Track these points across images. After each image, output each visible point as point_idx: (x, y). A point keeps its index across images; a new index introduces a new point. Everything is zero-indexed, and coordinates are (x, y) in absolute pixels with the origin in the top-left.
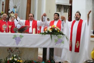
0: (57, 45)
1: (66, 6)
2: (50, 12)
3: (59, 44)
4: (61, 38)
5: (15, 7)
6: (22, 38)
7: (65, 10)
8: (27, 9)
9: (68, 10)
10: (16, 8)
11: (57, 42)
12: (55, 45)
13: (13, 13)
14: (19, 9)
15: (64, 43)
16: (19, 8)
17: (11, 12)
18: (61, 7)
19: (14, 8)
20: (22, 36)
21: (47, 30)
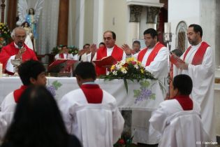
0: (138, 102)
1: (151, 7)
2: (114, 24)
3: (144, 101)
4: (149, 88)
5: (32, 12)
6: (59, 88)
7: (150, 17)
8: (60, 16)
9: (156, 17)
10: (34, 14)
11: (139, 96)
12: (136, 103)
13: (28, 26)
14: (41, 15)
15: (154, 98)
16: (41, 13)
17: (23, 25)
18: (141, 11)
19: (30, 14)
20: (59, 85)
21: (115, 69)
